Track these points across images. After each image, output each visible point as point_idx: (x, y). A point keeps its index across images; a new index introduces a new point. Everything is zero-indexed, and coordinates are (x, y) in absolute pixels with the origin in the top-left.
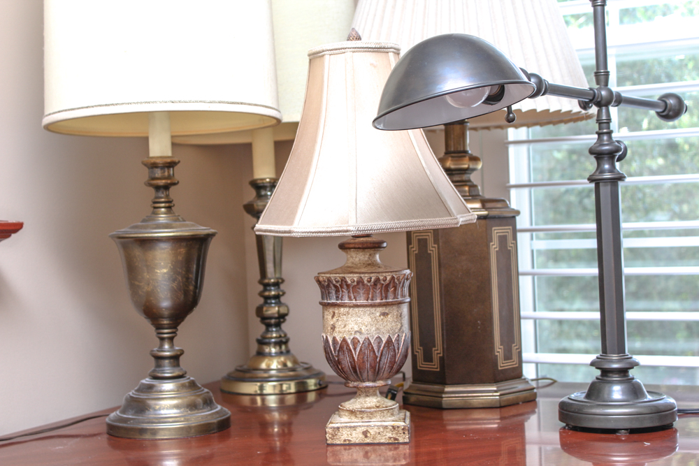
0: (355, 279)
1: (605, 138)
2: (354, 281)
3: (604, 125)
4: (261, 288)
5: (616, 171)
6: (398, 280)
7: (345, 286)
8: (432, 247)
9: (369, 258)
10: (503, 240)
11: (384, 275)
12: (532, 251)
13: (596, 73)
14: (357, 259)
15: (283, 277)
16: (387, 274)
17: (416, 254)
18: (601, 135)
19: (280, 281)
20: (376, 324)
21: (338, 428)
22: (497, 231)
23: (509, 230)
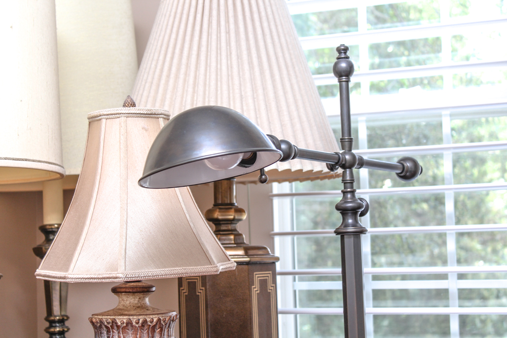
0: (125, 321)
1: (349, 196)
2: (124, 323)
3: (349, 185)
4: (47, 324)
5: (358, 225)
6: (164, 321)
7: (115, 327)
8: (201, 290)
9: (139, 301)
10: (263, 283)
11: (151, 317)
12: (295, 291)
13: (341, 139)
14: (128, 302)
15: (68, 314)
16: (154, 316)
17: (186, 295)
18: (346, 194)
19: (65, 318)
22: (258, 276)
23: (269, 275)
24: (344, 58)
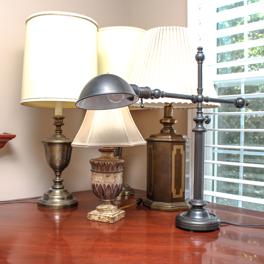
1: (200, 115)
3: (200, 110)
7: (95, 165)
8: (152, 151)
9: (107, 155)
11: (108, 162)
13: (198, 89)
14: (103, 155)
16: (109, 162)
17: (149, 153)
18: (198, 114)
20: (104, 180)
21: (91, 214)
22: (176, 147)
23: (182, 147)
24: (201, 52)
